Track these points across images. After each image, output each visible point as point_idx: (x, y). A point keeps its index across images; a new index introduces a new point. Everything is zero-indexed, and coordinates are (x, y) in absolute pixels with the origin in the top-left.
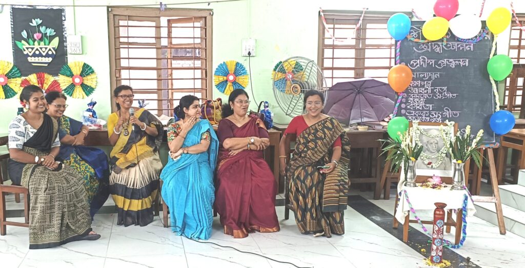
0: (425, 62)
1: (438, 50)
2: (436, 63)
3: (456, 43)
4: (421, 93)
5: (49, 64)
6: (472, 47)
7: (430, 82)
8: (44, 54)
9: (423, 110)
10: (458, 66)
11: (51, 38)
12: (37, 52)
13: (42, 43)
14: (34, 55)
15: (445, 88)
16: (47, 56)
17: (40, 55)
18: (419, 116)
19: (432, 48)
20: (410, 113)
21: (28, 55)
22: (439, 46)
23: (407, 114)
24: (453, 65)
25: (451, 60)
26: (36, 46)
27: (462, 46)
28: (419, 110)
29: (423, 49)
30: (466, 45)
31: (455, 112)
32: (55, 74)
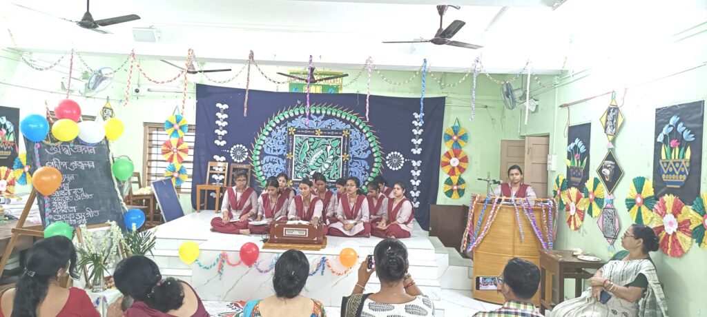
0: (58, 164)
1: (67, 152)
2: (68, 165)
3: (81, 147)
4: (62, 196)
6: (94, 150)
7: (68, 184)
9: (68, 213)
10: (87, 168)
15: (82, 189)
18: (66, 219)
19: (61, 150)
20: (57, 217)
22: (67, 148)
23: (55, 219)
24: (83, 167)
25: (80, 162)
27: (86, 149)
28: (65, 213)
29: (53, 151)
30: (89, 149)
31: (95, 212)
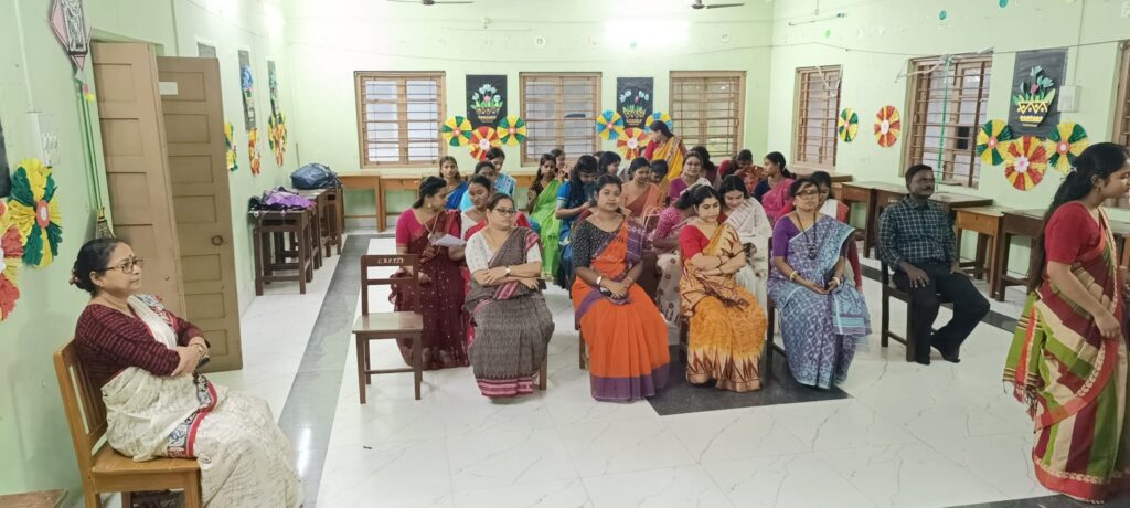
5: (1040, 124)
8: (1036, 112)
11: (1047, 90)
12: (1030, 110)
13: (1038, 97)
14: (1027, 113)
16: (1039, 114)
17: (1032, 113)
21: (1020, 114)
26: (1031, 103)
32: (1042, 138)
